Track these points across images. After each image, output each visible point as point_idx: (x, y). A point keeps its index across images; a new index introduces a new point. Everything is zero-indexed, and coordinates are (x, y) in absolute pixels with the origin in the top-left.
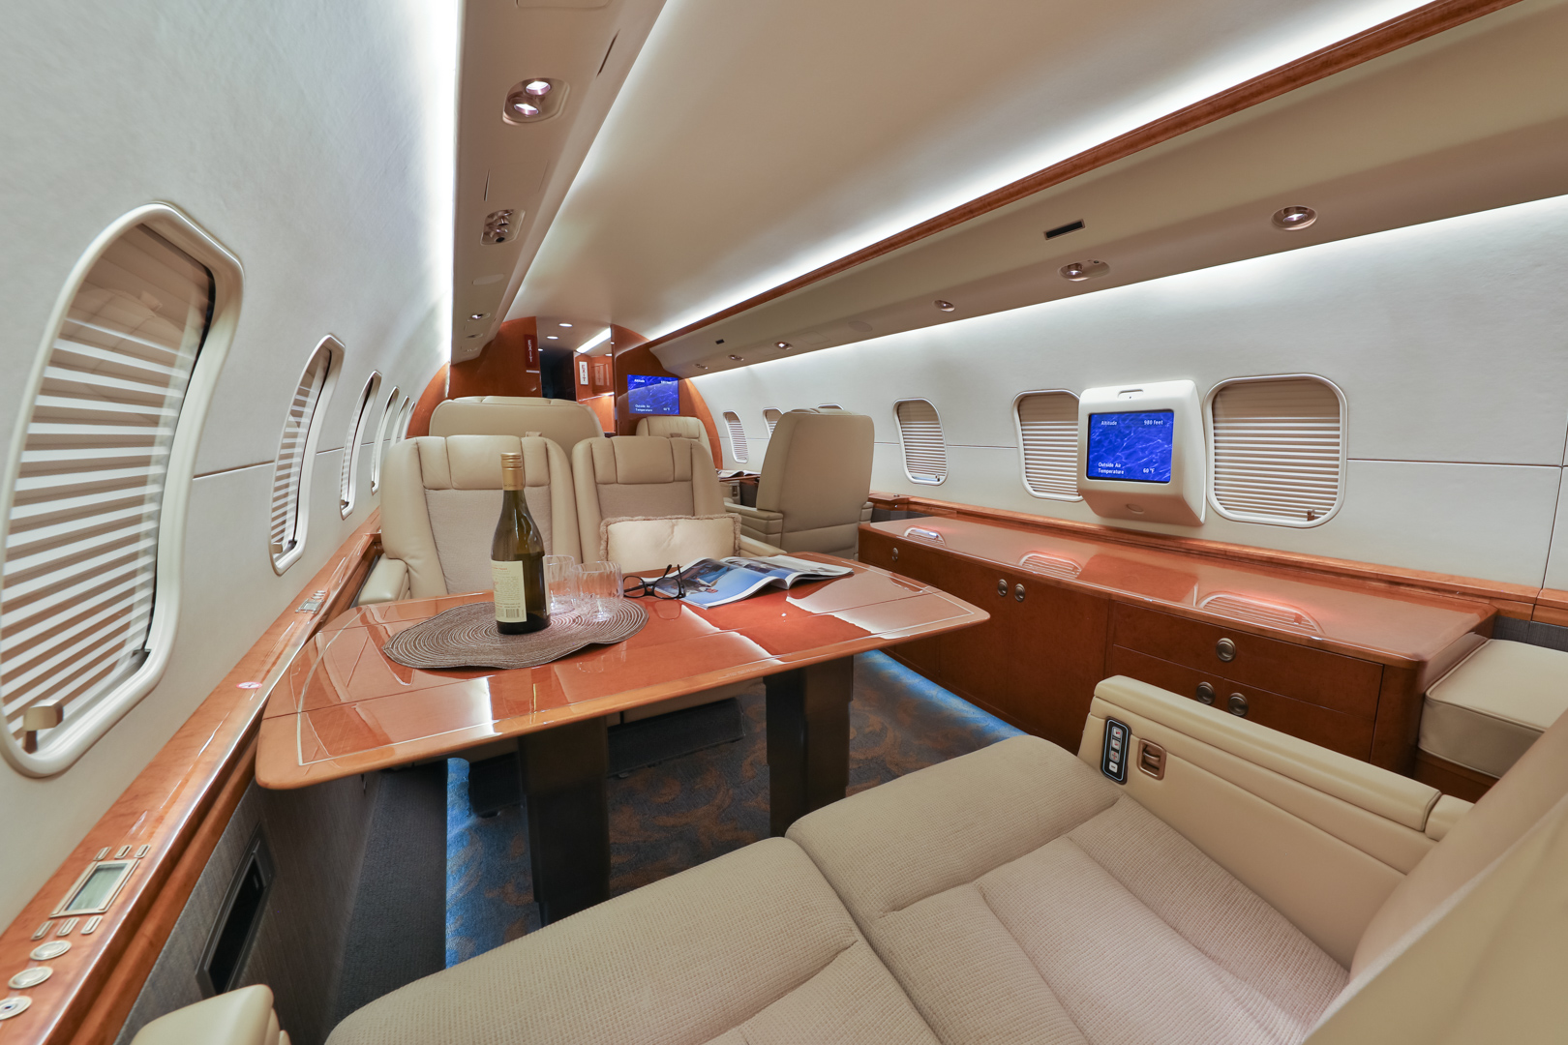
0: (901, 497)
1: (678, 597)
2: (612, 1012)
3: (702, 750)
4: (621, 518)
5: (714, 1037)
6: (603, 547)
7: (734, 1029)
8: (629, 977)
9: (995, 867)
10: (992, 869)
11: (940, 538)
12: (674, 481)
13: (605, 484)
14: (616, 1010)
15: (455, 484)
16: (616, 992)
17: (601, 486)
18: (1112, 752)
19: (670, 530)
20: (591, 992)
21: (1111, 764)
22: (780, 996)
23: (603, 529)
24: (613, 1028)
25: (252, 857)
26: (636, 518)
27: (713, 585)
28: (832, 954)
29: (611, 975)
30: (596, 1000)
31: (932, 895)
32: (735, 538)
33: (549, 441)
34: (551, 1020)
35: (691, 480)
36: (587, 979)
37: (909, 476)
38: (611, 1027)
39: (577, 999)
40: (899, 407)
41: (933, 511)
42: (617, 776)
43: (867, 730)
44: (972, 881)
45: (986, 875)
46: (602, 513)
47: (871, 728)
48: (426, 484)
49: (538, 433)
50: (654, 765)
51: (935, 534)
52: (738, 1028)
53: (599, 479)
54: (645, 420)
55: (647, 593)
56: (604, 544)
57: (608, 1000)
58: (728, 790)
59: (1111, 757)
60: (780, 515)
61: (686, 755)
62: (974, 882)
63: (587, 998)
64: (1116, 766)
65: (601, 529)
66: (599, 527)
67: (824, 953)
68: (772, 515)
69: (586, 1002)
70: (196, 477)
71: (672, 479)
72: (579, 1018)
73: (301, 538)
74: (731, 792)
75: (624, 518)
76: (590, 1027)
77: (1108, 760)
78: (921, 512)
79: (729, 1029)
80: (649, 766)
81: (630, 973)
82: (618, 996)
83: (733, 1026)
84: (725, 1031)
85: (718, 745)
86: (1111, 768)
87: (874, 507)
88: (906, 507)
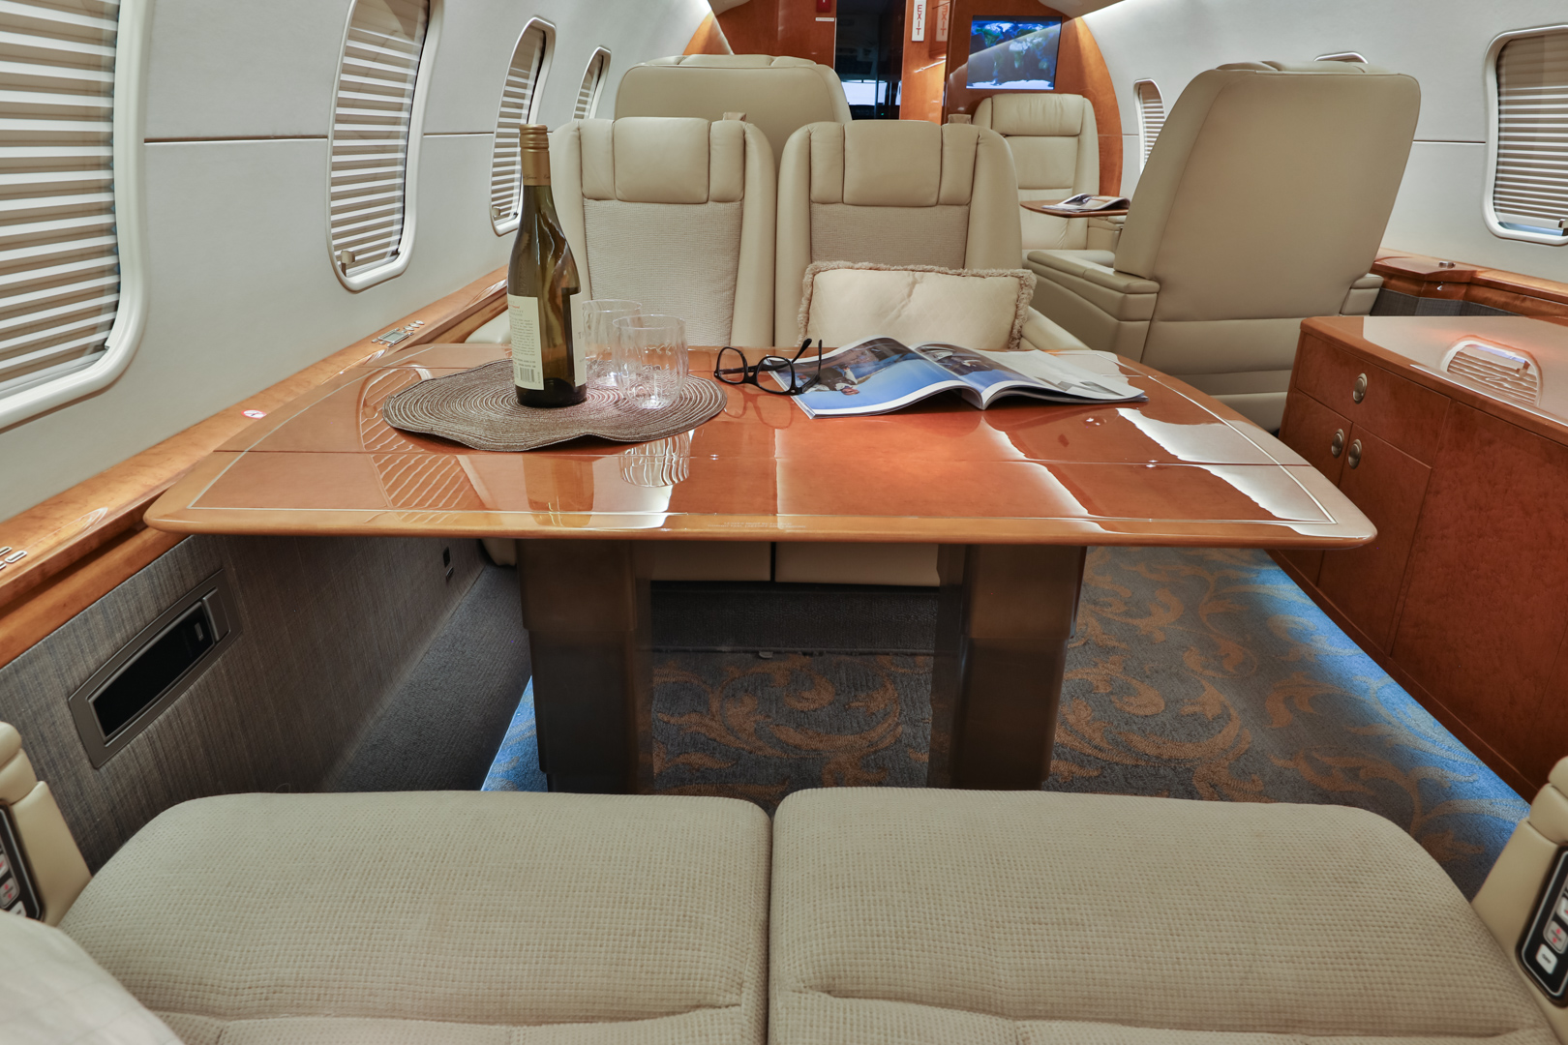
0: (1458, 267)
1: (788, 393)
2: (371, 924)
3: (888, 654)
4: (835, 264)
5: (475, 1023)
6: (803, 308)
7: (504, 1027)
8: (414, 893)
9: (1084, 1019)
10: (1077, 1019)
11: (1533, 371)
12: (937, 203)
13: (824, 203)
14: (377, 924)
15: (619, 193)
16: (390, 903)
17: (816, 207)
18: (1554, 926)
19: (906, 291)
20: (365, 889)
21: (1544, 950)
22: (589, 1019)
23: (807, 278)
24: (362, 944)
25: (199, 603)
26: (859, 265)
27: (859, 383)
28: (689, 1003)
29: (398, 879)
30: (364, 901)
31: (916, 1002)
32: (1016, 316)
33: (750, 129)
34: (309, 898)
35: (969, 204)
36: (372, 871)
37: (1493, 219)
38: (360, 941)
39: (348, 889)
40: (1503, 52)
41: (1528, 304)
42: (757, 652)
43: (1189, 709)
44: (1016, 1018)
45: (1056, 1025)
46: (811, 252)
47: (1197, 709)
48: (585, 191)
49: (740, 115)
50: (811, 654)
51: (1523, 359)
52: (511, 1028)
53: (816, 193)
54: (989, 100)
55: (747, 380)
56: (805, 302)
57: (376, 909)
58: (898, 724)
59: (1549, 936)
60: (1154, 285)
61: (861, 654)
62: (1019, 1023)
63: (357, 894)
64: (1554, 960)
65: (805, 280)
66: (803, 276)
67: (678, 996)
68: (1136, 283)
69: (354, 897)
70: (147, 141)
71: (934, 200)
72: (336, 912)
73: (405, 250)
74: (900, 729)
75: (842, 263)
76: (339, 929)
77: (1539, 940)
78: (1495, 304)
79: (501, 1023)
80: (805, 654)
81: (418, 889)
82: (388, 908)
83: (507, 1023)
84: (494, 1024)
85: (913, 655)
86: (1540, 958)
87: (1384, 286)
88: (1463, 290)
